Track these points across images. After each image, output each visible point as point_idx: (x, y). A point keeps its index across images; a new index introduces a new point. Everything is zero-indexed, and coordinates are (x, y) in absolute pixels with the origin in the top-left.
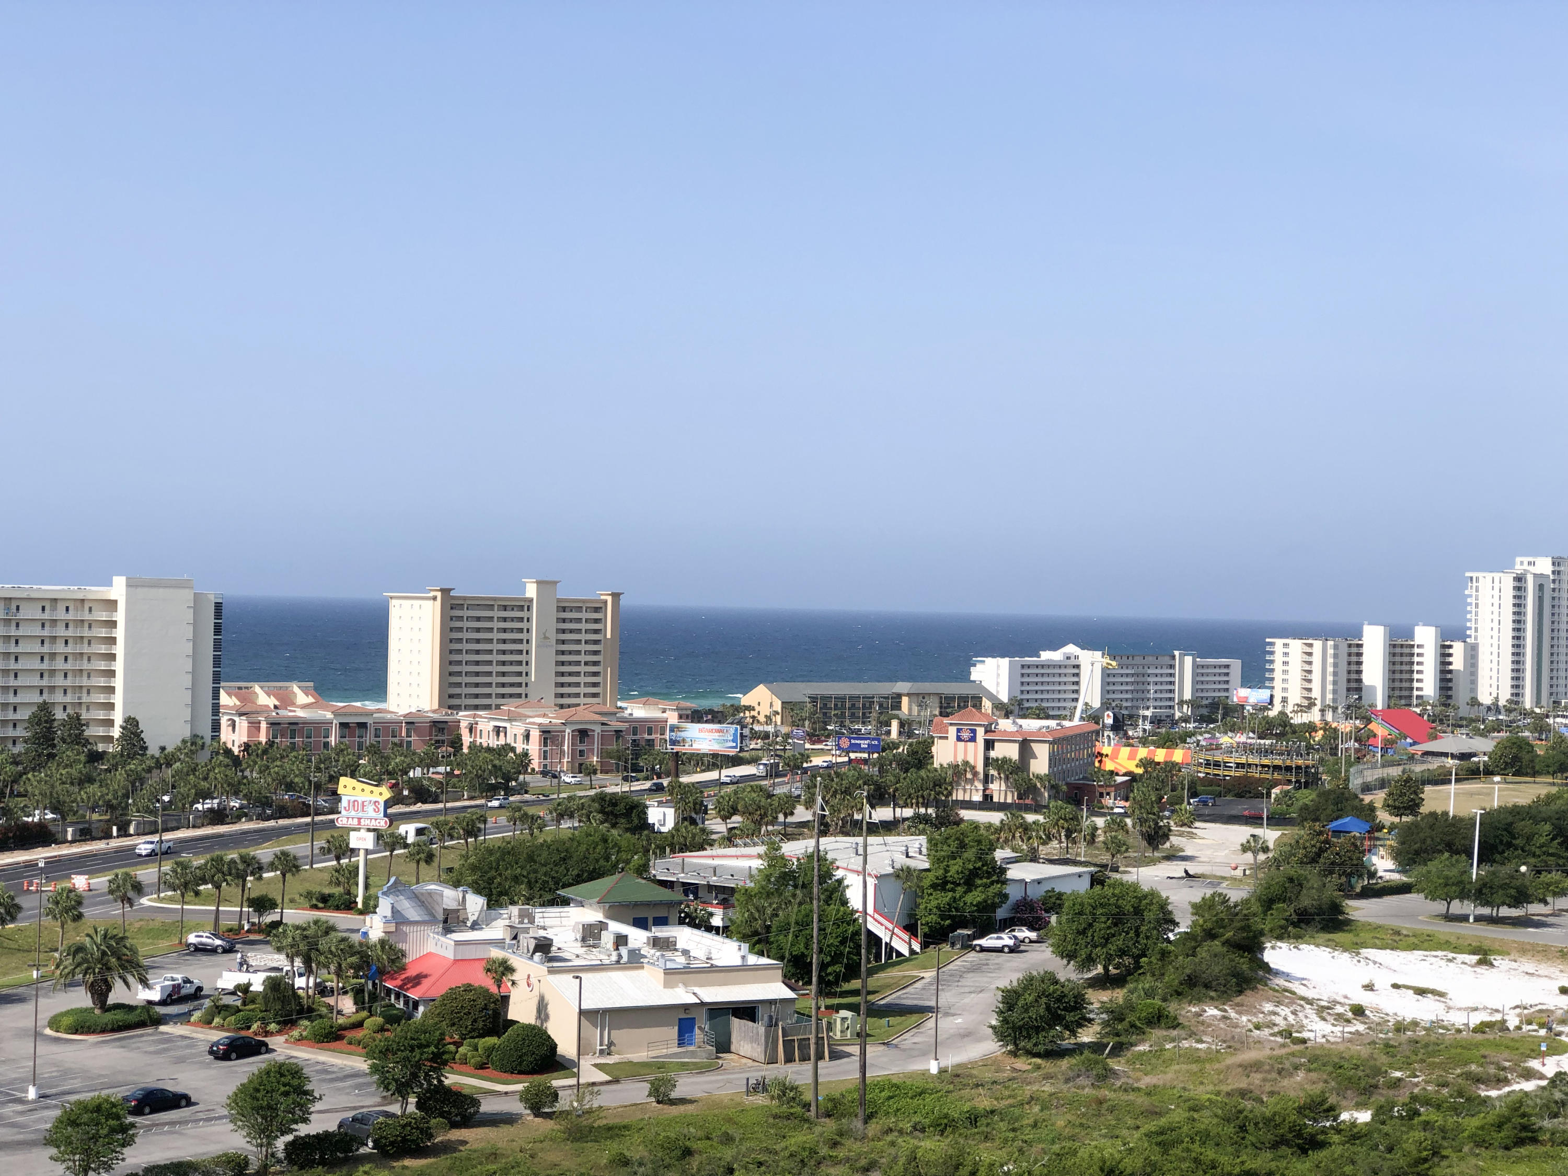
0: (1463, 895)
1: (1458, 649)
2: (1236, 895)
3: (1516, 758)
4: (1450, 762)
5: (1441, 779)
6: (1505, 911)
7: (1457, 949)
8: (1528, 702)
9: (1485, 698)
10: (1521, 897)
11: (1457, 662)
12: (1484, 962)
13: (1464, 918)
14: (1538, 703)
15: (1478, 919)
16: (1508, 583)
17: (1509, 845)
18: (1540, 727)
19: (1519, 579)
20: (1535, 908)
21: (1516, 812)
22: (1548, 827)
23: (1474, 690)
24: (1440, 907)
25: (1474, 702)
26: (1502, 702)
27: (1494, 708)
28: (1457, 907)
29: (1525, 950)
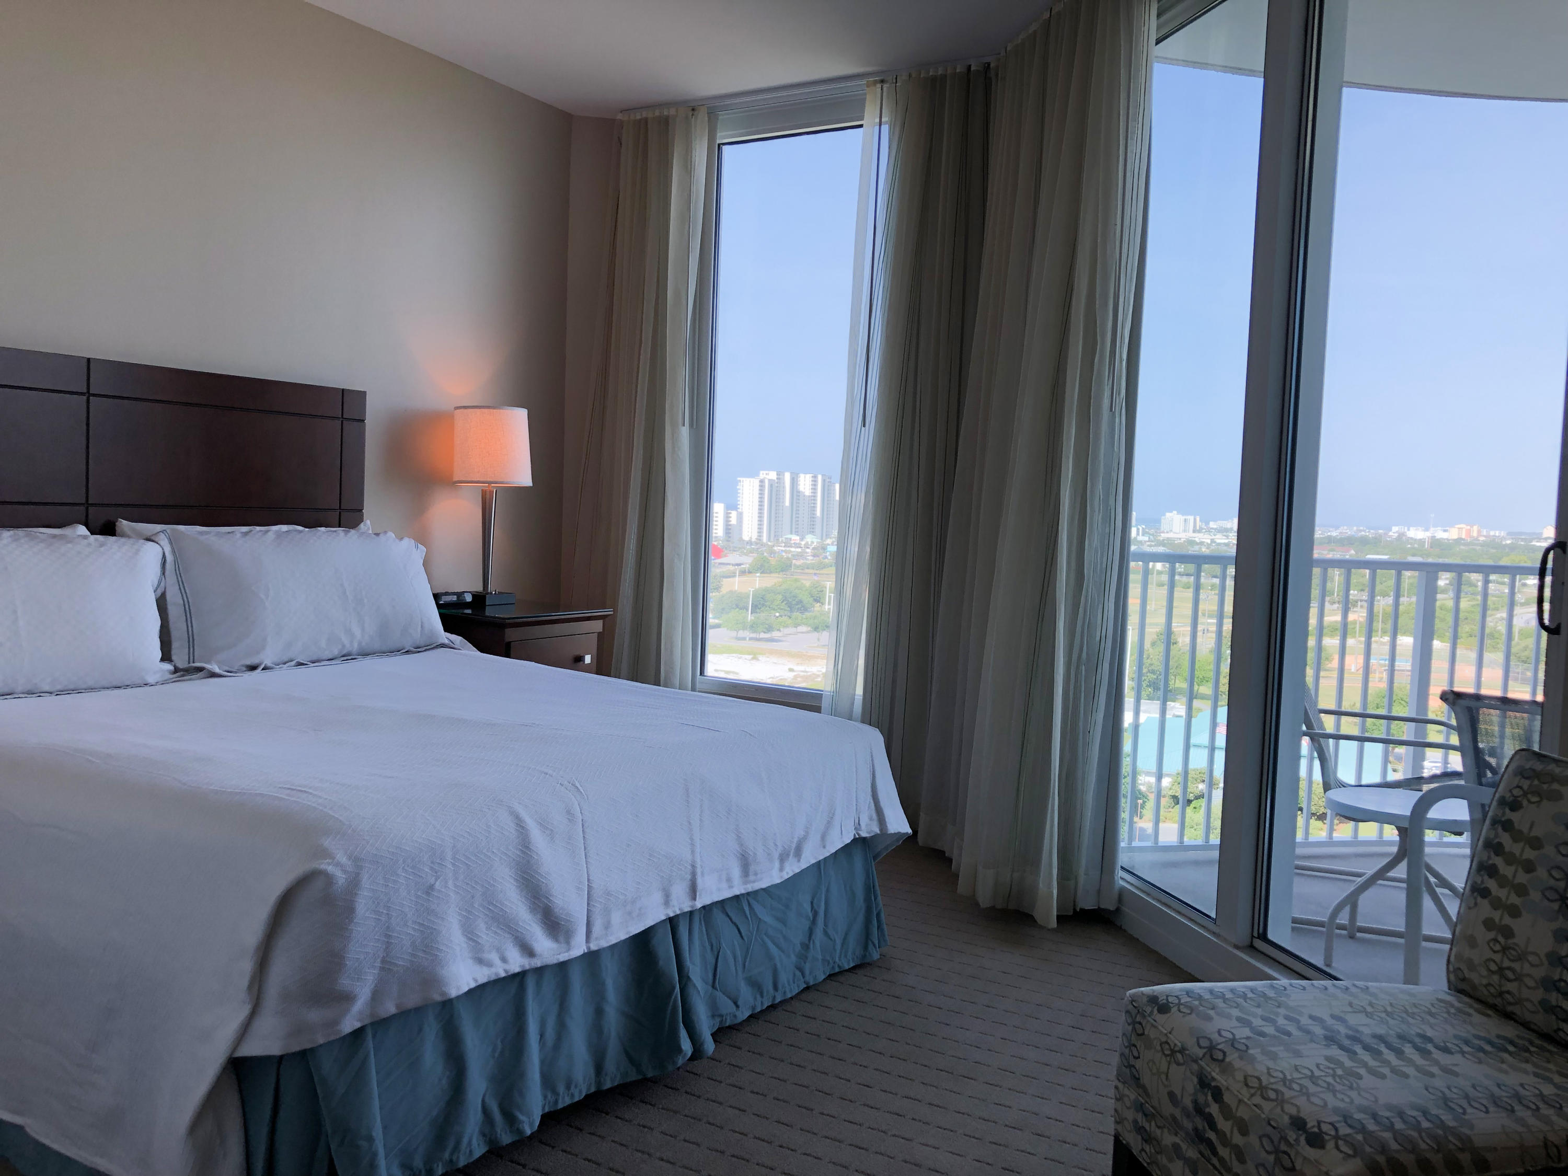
0: (744, 628)
1: (734, 515)
3: (762, 566)
4: (731, 568)
5: (733, 575)
6: (762, 635)
7: (742, 653)
8: (765, 539)
9: (746, 537)
10: (769, 629)
11: (734, 520)
12: (755, 658)
13: (744, 639)
14: (769, 540)
15: (751, 639)
16: (756, 482)
17: (763, 605)
18: (772, 552)
19: (762, 481)
20: (775, 634)
21: (767, 590)
22: (780, 597)
23: (741, 534)
24: (734, 634)
25: (741, 540)
26: (754, 540)
27: (750, 542)
28: (741, 634)
29: (772, 652)
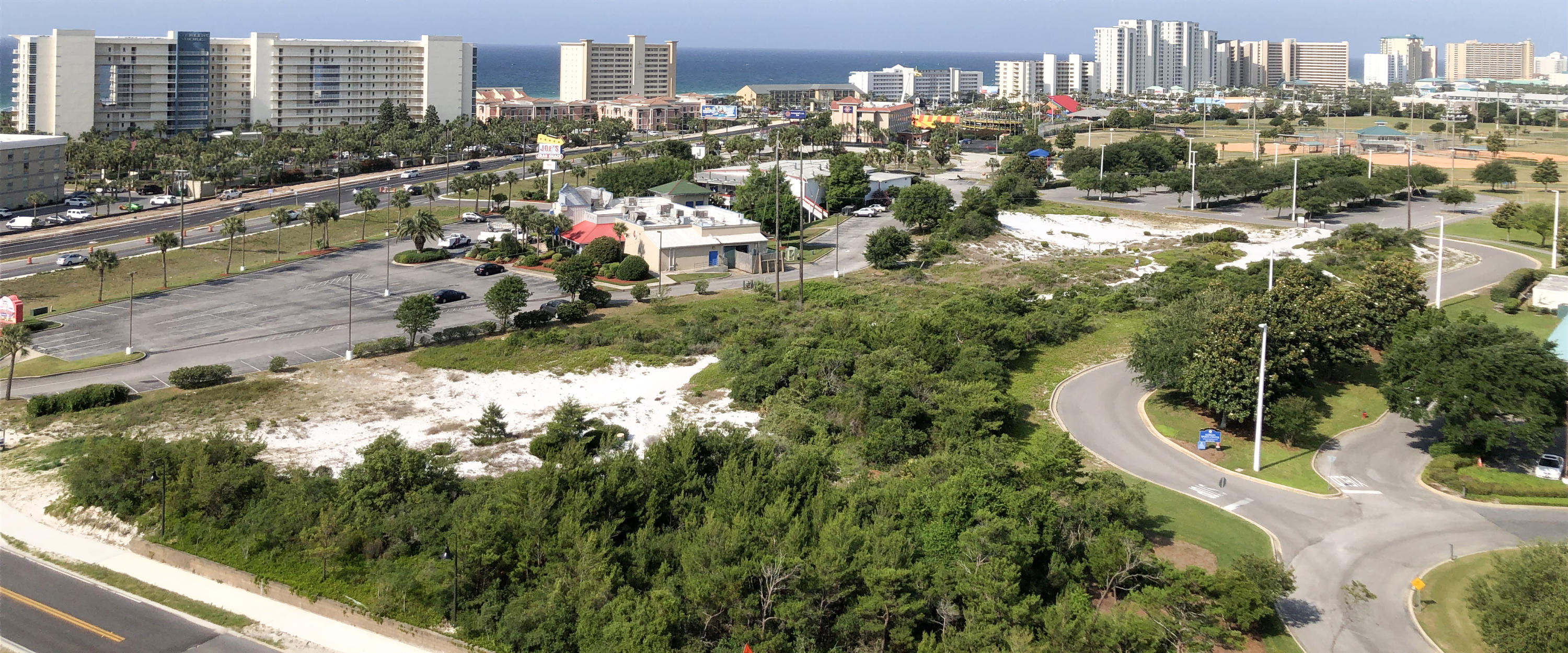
0: (1096, 187)
1: (1091, 66)
2: (984, 188)
3: (1120, 119)
4: (1087, 121)
5: (1084, 130)
6: (1116, 195)
7: (1093, 214)
8: (1125, 91)
9: (1104, 90)
10: (1124, 188)
11: (1090, 72)
12: (1107, 220)
13: (1096, 199)
14: (1130, 92)
15: (1103, 199)
16: (1115, 33)
17: (1118, 162)
18: (1132, 105)
19: (1120, 31)
20: (1131, 193)
21: (1121, 145)
22: (1137, 153)
23: (1099, 86)
24: (1084, 193)
25: (1099, 92)
26: (1113, 92)
27: (1109, 95)
28: (1093, 193)
29: (1127, 214)
